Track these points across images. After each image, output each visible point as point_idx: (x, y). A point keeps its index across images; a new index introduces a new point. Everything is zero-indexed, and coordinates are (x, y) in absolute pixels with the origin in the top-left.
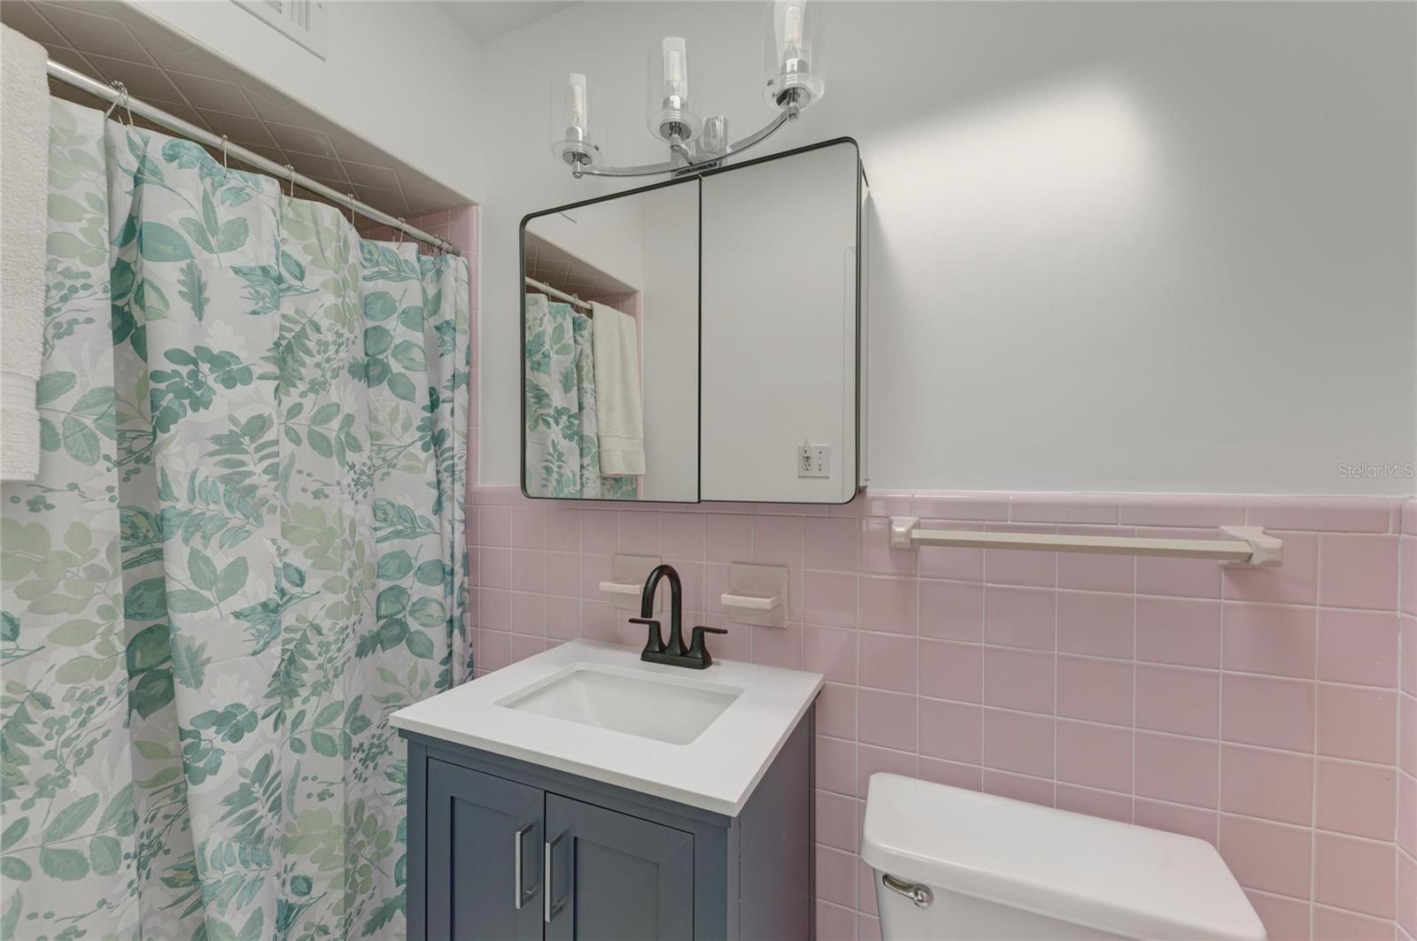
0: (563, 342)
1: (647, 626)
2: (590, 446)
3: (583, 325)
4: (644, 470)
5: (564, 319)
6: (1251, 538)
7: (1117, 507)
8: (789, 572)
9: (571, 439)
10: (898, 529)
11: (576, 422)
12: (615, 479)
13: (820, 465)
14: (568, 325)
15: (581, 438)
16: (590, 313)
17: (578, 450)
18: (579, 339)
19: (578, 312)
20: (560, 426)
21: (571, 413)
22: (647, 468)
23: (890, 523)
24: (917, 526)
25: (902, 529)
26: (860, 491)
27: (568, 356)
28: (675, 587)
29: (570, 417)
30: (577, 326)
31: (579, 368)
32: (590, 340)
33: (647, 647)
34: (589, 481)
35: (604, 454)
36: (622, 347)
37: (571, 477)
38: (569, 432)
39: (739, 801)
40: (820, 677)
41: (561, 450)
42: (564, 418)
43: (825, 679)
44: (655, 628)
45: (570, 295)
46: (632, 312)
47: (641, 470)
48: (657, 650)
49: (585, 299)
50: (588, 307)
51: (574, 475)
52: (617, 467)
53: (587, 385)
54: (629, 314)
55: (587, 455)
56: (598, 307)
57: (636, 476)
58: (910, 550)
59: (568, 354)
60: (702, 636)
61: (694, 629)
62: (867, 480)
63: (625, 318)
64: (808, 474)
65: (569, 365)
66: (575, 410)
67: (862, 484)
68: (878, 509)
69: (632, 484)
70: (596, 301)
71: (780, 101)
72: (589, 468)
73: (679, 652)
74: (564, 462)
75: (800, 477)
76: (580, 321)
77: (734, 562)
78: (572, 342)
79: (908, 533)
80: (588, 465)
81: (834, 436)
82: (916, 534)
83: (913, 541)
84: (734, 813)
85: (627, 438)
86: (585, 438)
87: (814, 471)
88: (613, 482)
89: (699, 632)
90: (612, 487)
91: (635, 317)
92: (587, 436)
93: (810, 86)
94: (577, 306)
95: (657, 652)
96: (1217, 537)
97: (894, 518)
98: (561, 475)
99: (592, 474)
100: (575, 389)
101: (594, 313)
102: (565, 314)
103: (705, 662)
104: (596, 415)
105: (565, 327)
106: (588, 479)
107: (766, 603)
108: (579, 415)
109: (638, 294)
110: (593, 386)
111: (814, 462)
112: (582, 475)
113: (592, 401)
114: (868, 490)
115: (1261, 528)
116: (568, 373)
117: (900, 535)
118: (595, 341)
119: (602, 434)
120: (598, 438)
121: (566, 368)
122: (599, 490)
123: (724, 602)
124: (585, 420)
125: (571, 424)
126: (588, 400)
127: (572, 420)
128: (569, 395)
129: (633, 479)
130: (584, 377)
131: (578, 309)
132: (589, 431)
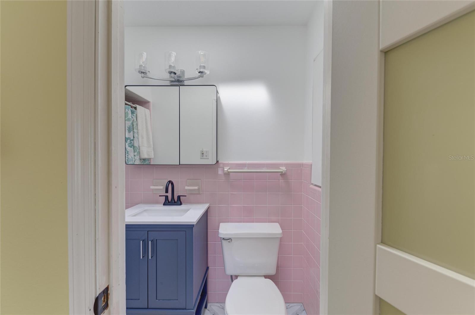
0: (128, 117)
1: (165, 197)
2: (136, 149)
3: (134, 112)
4: (153, 156)
5: (128, 110)
6: (283, 169)
7: (264, 164)
8: (201, 181)
9: (131, 147)
10: (225, 170)
11: (133, 142)
12: (143, 159)
13: (206, 155)
14: (130, 112)
15: (134, 146)
16: (135, 108)
17: (133, 151)
18: (133, 116)
19: (132, 108)
20: (127, 143)
21: (131, 139)
22: (154, 156)
23: (224, 168)
24: (229, 169)
25: (226, 170)
26: (217, 162)
27: (130, 122)
28: (172, 186)
29: (131, 140)
30: (133, 113)
31: (133, 125)
32: (136, 116)
33: (165, 202)
34: (136, 160)
35: (141, 152)
36: (146, 119)
37: (131, 158)
38: (130, 145)
39: (196, 221)
40: (209, 204)
41: (128, 151)
42: (129, 141)
43: (210, 204)
44: (167, 197)
45: (129, 102)
46: (148, 108)
47: (152, 156)
48: (168, 202)
49: (133, 104)
50: (135, 106)
51: (132, 158)
52: (145, 156)
53: (135, 130)
54: (147, 108)
55: (136, 152)
56: (138, 106)
57: (150, 159)
58: (228, 174)
59: (130, 121)
60: (180, 197)
61: (178, 196)
62: (219, 159)
63: (147, 110)
64: (203, 158)
65: (130, 124)
66: (132, 138)
67: (218, 160)
68: (221, 165)
69: (149, 161)
70: (137, 104)
71: (199, 72)
72: (137, 156)
73: (174, 202)
74: (128, 154)
75: (201, 159)
76: (133, 111)
77: (188, 179)
78: (131, 117)
79: (227, 170)
80: (136, 155)
81: (210, 148)
82: (229, 170)
83: (228, 172)
84: (195, 224)
85: (147, 147)
86: (135, 147)
87: (205, 157)
88: (143, 160)
89: (179, 197)
90: (142, 162)
91: (149, 109)
92: (135, 146)
93: (206, 71)
94: (132, 106)
95: (167, 203)
96: (280, 169)
97: (224, 167)
98: (128, 158)
99: (137, 158)
100: (132, 132)
101: (137, 108)
102: (129, 109)
103: (181, 204)
104: (138, 140)
105: (129, 113)
106: (136, 159)
107: (196, 188)
108: (133, 140)
109: (150, 103)
110: (137, 131)
111: (205, 154)
112: (134, 158)
113: (137, 135)
114: (219, 161)
115: (285, 167)
116: (130, 127)
117: (226, 171)
118: (137, 117)
119: (140, 145)
120: (139, 147)
121: (129, 125)
122: (139, 162)
123: (186, 188)
124: (135, 141)
125: (131, 142)
126: (136, 135)
127: (131, 141)
128: (130, 133)
129: (149, 159)
130: (134, 128)
131: (132, 107)
132: (136, 145)
